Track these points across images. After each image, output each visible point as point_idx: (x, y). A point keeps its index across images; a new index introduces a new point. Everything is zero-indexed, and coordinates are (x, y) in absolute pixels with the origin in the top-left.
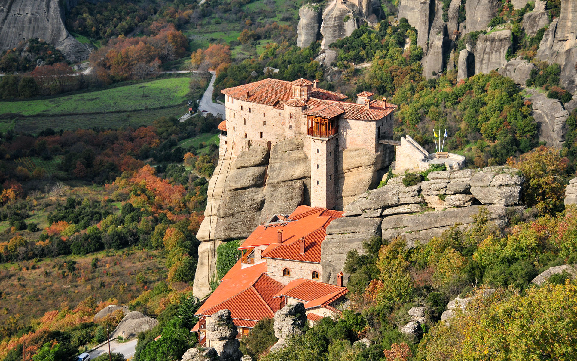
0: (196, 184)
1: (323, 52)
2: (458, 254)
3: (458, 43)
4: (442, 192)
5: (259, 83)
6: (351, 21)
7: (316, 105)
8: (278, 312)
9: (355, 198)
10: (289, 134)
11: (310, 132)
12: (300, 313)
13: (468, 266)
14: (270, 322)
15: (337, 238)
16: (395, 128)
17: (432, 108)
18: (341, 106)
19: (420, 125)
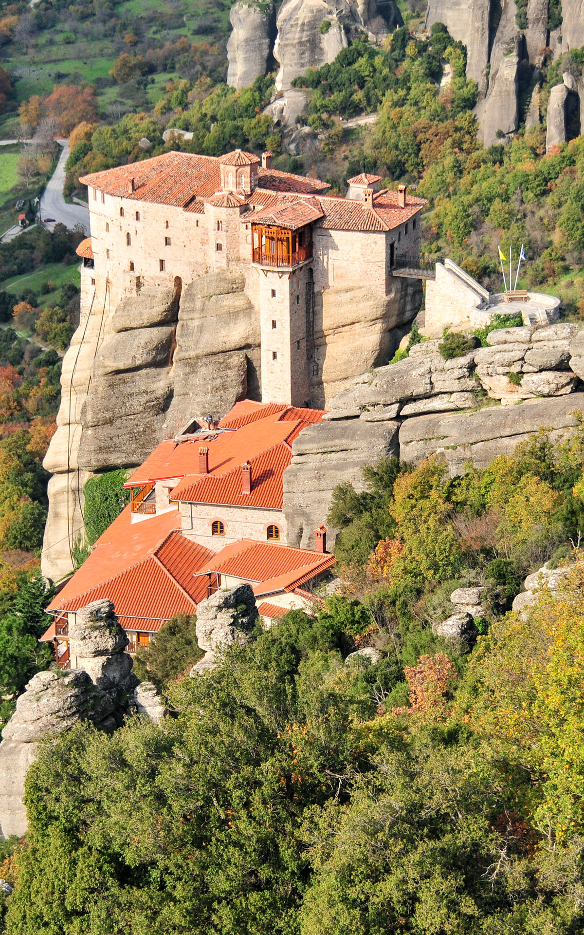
0: (39, 364)
1: (281, 96)
2: (545, 485)
3: (548, 72)
4: (515, 369)
5: (153, 161)
6: (334, 31)
7: (269, 203)
8: (204, 603)
9: (348, 384)
10: (216, 261)
11: (257, 256)
12: (246, 604)
13: (564, 509)
14: (189, 621)
15: (313, 461)
16: (424, 245)
17: (497, 204)
18: (317, 204)
19: (474, 238)
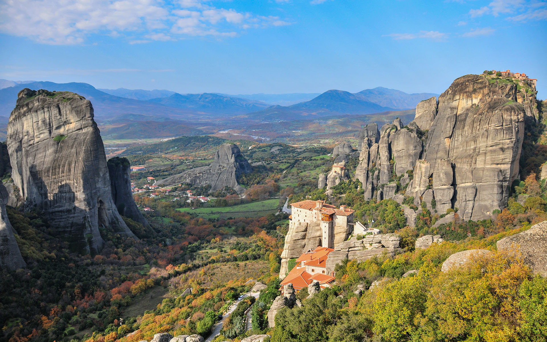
0: (281, 238)
1: (328, 190)
2: (376, 265)
3: (377, 188)
4: (371, 243)
5: (304, 201)
6: (338, 179)
7: (325, 210)
8: (310, 285)
9: (339, 244)
10: (315, 220)
11: (322, 219)
12: (318, 285)
13: (380, 270)
14: (307, 288)
15: (332, 259)
16: (354, 218)
17: (368, 211)
18: (334, 210)
19: (363, 218)
